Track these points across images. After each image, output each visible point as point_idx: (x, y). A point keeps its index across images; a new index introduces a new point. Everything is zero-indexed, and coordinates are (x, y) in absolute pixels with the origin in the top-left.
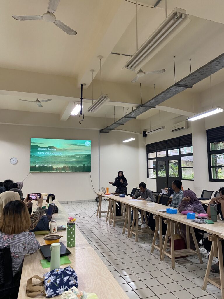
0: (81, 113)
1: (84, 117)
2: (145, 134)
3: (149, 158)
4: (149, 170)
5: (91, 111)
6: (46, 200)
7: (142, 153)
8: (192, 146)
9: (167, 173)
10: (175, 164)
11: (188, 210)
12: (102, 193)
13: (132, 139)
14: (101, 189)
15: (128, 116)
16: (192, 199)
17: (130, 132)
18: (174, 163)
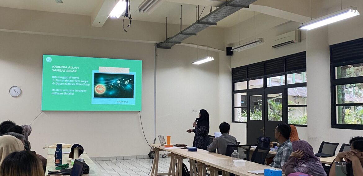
0: (126, 14)
1: (131, 21)
2: (229, 52)
3: (235, 90)
4: (235, 109)
5: (144, 11)
6: (69, 154)
7: (225, 82)
8: (305, 71)
9: (265, 115)
10: (277, 100)
11: (299, 171)
12: (160, 144)
13: (210, 59)
14: (157, 138)
15: (203, 21)
16: (305, 155)
17: (205, 48)
18: (275, 99)
